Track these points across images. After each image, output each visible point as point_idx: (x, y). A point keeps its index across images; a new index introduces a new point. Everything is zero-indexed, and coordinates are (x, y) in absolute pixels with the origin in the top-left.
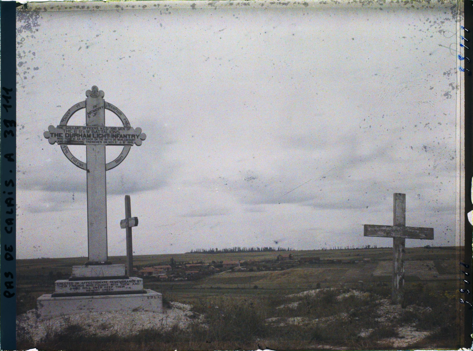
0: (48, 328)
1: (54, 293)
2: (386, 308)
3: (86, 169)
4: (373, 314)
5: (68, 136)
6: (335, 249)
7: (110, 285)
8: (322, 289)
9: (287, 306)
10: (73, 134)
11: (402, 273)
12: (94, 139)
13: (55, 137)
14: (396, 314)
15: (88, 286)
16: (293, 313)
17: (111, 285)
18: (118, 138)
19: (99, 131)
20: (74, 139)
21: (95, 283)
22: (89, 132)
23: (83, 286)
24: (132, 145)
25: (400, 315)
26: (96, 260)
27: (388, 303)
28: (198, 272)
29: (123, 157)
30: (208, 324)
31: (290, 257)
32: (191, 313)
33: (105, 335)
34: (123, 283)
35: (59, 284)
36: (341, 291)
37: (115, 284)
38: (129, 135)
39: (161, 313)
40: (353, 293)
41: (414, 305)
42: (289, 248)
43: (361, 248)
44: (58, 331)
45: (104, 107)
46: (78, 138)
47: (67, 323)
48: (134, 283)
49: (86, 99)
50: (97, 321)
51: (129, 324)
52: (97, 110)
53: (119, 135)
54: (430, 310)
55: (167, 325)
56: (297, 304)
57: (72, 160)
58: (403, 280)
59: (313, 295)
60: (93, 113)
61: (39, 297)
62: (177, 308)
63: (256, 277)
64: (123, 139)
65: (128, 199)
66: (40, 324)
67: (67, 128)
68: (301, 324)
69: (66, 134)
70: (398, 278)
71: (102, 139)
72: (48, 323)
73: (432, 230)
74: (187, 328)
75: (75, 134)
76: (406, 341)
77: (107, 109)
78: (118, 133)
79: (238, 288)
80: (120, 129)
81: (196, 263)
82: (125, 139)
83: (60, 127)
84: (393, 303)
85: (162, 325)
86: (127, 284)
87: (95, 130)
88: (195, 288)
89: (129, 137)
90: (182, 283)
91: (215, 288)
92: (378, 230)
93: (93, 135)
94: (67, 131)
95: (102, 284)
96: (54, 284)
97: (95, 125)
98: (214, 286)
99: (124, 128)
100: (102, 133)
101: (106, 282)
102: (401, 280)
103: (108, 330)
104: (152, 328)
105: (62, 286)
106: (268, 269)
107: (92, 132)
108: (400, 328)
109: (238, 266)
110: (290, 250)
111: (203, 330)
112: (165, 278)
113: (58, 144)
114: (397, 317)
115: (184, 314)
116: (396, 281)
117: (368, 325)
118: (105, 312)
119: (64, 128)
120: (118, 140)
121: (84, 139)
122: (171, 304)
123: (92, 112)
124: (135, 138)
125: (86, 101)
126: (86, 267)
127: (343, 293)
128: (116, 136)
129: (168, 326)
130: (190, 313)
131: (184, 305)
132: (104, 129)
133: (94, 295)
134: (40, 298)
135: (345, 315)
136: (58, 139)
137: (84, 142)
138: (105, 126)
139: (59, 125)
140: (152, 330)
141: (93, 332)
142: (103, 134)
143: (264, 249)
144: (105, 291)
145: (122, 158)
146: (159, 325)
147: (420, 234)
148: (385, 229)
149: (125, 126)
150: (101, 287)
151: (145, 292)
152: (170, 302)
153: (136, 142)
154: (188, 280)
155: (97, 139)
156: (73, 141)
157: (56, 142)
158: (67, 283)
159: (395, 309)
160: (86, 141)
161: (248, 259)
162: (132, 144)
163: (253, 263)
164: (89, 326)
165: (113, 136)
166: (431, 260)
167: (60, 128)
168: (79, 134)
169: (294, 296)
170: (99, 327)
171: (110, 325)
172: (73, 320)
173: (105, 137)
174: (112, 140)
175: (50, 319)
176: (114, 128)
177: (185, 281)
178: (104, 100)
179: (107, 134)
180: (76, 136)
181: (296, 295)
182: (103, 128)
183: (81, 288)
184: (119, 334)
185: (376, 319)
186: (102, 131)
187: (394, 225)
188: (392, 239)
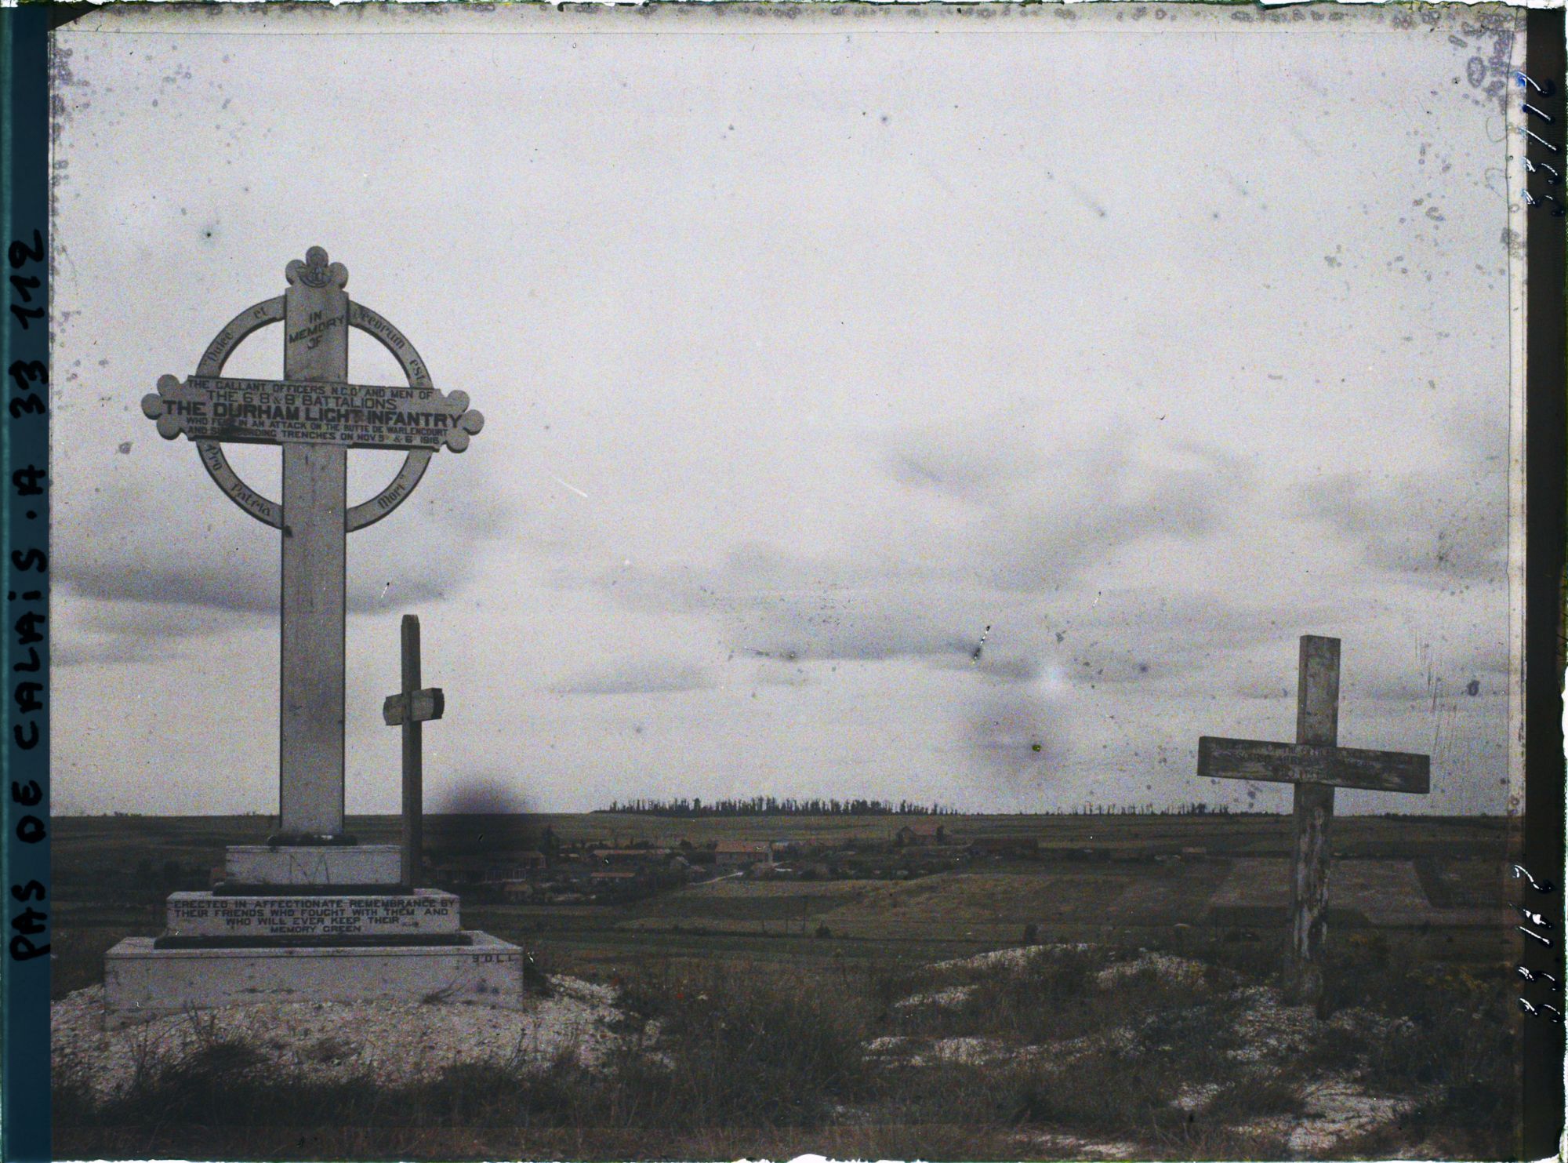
0: (143, 1053)
1: (164, 934)
2: (1263, 1015)
3: (279, 525)
4: (1220, 1033)
5: (224, 415)
6: (1088, 812)
7: (352, 915)
8: (1049, 946)
9: (931, 999)
10: (240, 405)
11: (1321, 900)
12: (308, 424)
13: (180, 413)
14: (1297, 1037)
15: (277, 914)
16: (952, 1023)
17: (355, 912)
18: (391, 423)
19: (327, 398)
20: (242, 422)
21: (300, 905)
22: (293, 400)
23: (261, 913)
24: (437, 451)
25: (1311, 1041)
26: (305, 827)
27: (1270, 999)
28: (632, 875)
29: (403, 489)
30: (673, 1051)
31: (940, 837)
32: (616, 1015)
33: (330, 1080)
34: (395, 909)
35: (180, 905)
36: (1113, 956)
37: (368, 911)
38: (427, 416)
39: (517, 1011)
40: (1152, 962)
41: (1357, 1009)
42: (936, 806)
43: (1176, 812)
44: (176, 1063)
45: (344, 321)
46: (257, 420)
47: (204, 1037)
48: (432, 909)
49: (287, 290)
50: (307, 1032)
51: (410, 1043)
52: (322, 327)
53: (395, 413)
54: (1408, 1027)
55: (536, 1050)
56: (964, 994)
57: (234, 493)
58: (1322, 926)
59: (1017, 965)
60: (309, 338)
61: (111, 946)
62: (571, 997)
63: (823, 897)
64: (406, 429)
65: (411, 628)
66: (113, 1036)
67: (219, 385)
68: (979, 1061)
69: (216, 405)
70: (1307, 917)
71: (336, 428)
72: (142, 1034)
73: (1424, 761)
74: (604, 1065)
75: (246, 406)
76: (1332, 1127)
77: (357, 326)
78: (392, 407)
79: (765, 934)
80: (397, 392)
81: (628, 847)
82: (412, 429)
83: (198, 380)
84: (1287, 1001)
85: (519, 1051)
86: (408, 913)
87: (314, 396)
88: (623, 930)
89: (427, 423)
90: (578, 912)
91: (689, 932)
92: (1246, 756)
93: (308, 411)
94: (219, 396)
95: (324, 908)
96: (164, 903)
97: (313, 380)
98: (685, 924)
99: (409, 391)
100: (337, 405)
101: (339, 902)
102: (1315, 926)
103: (339, 1064)
104: (486, 1062)
105: (190, 914)
106: (866, 873)
107: (304, 400)
108: (1310, 1084)
109: (767, 860)
110: (941, 813)
111: (656, 1071)
112: (523, 893)
113: (190, 439)
114: (1302, 1047)
115: (595, 1017)
116: (1300, 929)
117: (1203, 1072)
118: (330, 1004)
119: (212, 385)
120: (390, 430)
121: (278, 422)
122: (552, 984)
123: (306, 334)
124: (445, 425)
125: (285, 297)
126: (272, 850)
127: (1117, 961)
128: (384, 418)
129: (539, 1057)
130: (613, 1015)
131: (595, 988)
132: (344, 391)
133: (297, 946)
134: (117, 949)
135: (1128, 1035)
136: (189, 420)
137: (275, 435)
138: (346, 383)
139: (193, 373)
140: (487, 1066)
141: (292, 1067)
142: (339, 410)
143: (853, 805)
144: (334, 933)
145: (402, 492)
146: (508, 1052)
147: (1385, 776)
148: (1266, 753)
149: (415, 384)
150: (321, 921)
151: (467, 941)
152: (548, 976)
153: (449, 438)
154: (599, 902)
155: (319, 427)
156: (238, 430)
157: (181, 430)
158: (209, 902)
159: (1295, 1020)
160: (284, 432)
161: (801, 839)
162: (436, 447)
163: (819, 852)
164: (279, 1047)
165: (373, 417)
166: (1407, 858)
167: (196, 384)
168: (260, 407)
169: (955, 965)
170: (309, 1054)
171: (346, 1047)
172: (223, 1025)
173: (347, 420)
174: (370, 428)
175: (148, 1022)
176: (379, 391)
177: (589, 903)
178: (346, 295)
179: (352, 411)
180: (249, 414)
181: (960, 962)
182: (342, 389)
183: (255, 920)
184: (375, 1077)
185: (1231, 1053)
186: (337, 399)
187: (1298, 744)
188: (1292, 786)
